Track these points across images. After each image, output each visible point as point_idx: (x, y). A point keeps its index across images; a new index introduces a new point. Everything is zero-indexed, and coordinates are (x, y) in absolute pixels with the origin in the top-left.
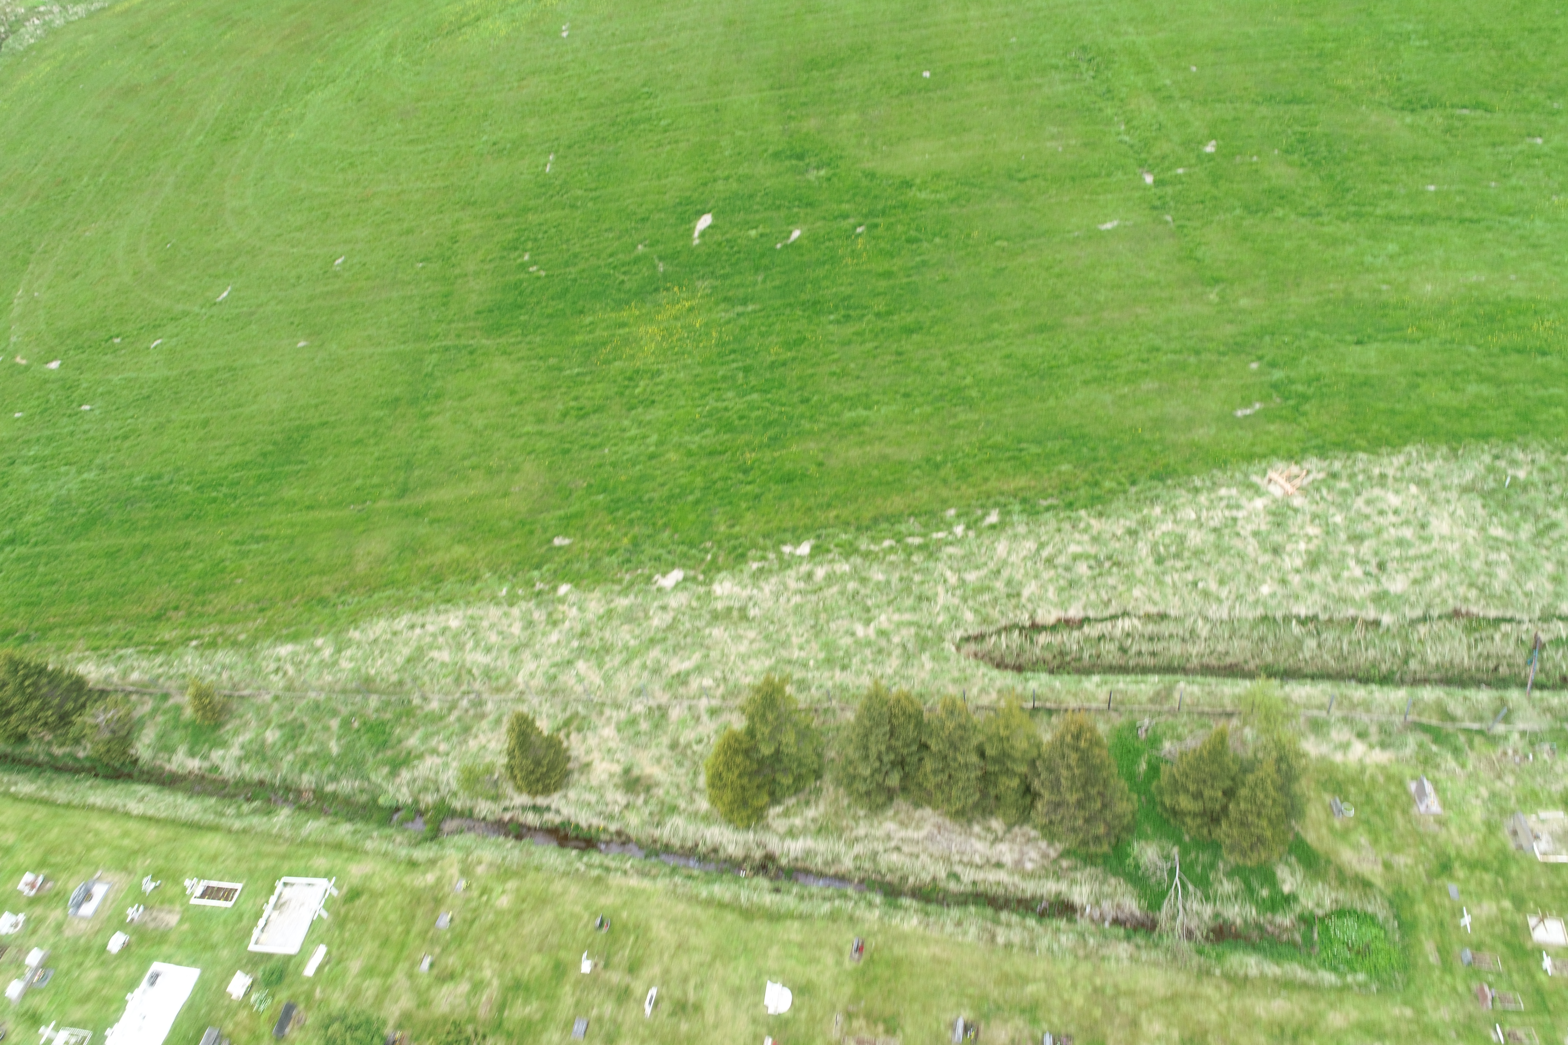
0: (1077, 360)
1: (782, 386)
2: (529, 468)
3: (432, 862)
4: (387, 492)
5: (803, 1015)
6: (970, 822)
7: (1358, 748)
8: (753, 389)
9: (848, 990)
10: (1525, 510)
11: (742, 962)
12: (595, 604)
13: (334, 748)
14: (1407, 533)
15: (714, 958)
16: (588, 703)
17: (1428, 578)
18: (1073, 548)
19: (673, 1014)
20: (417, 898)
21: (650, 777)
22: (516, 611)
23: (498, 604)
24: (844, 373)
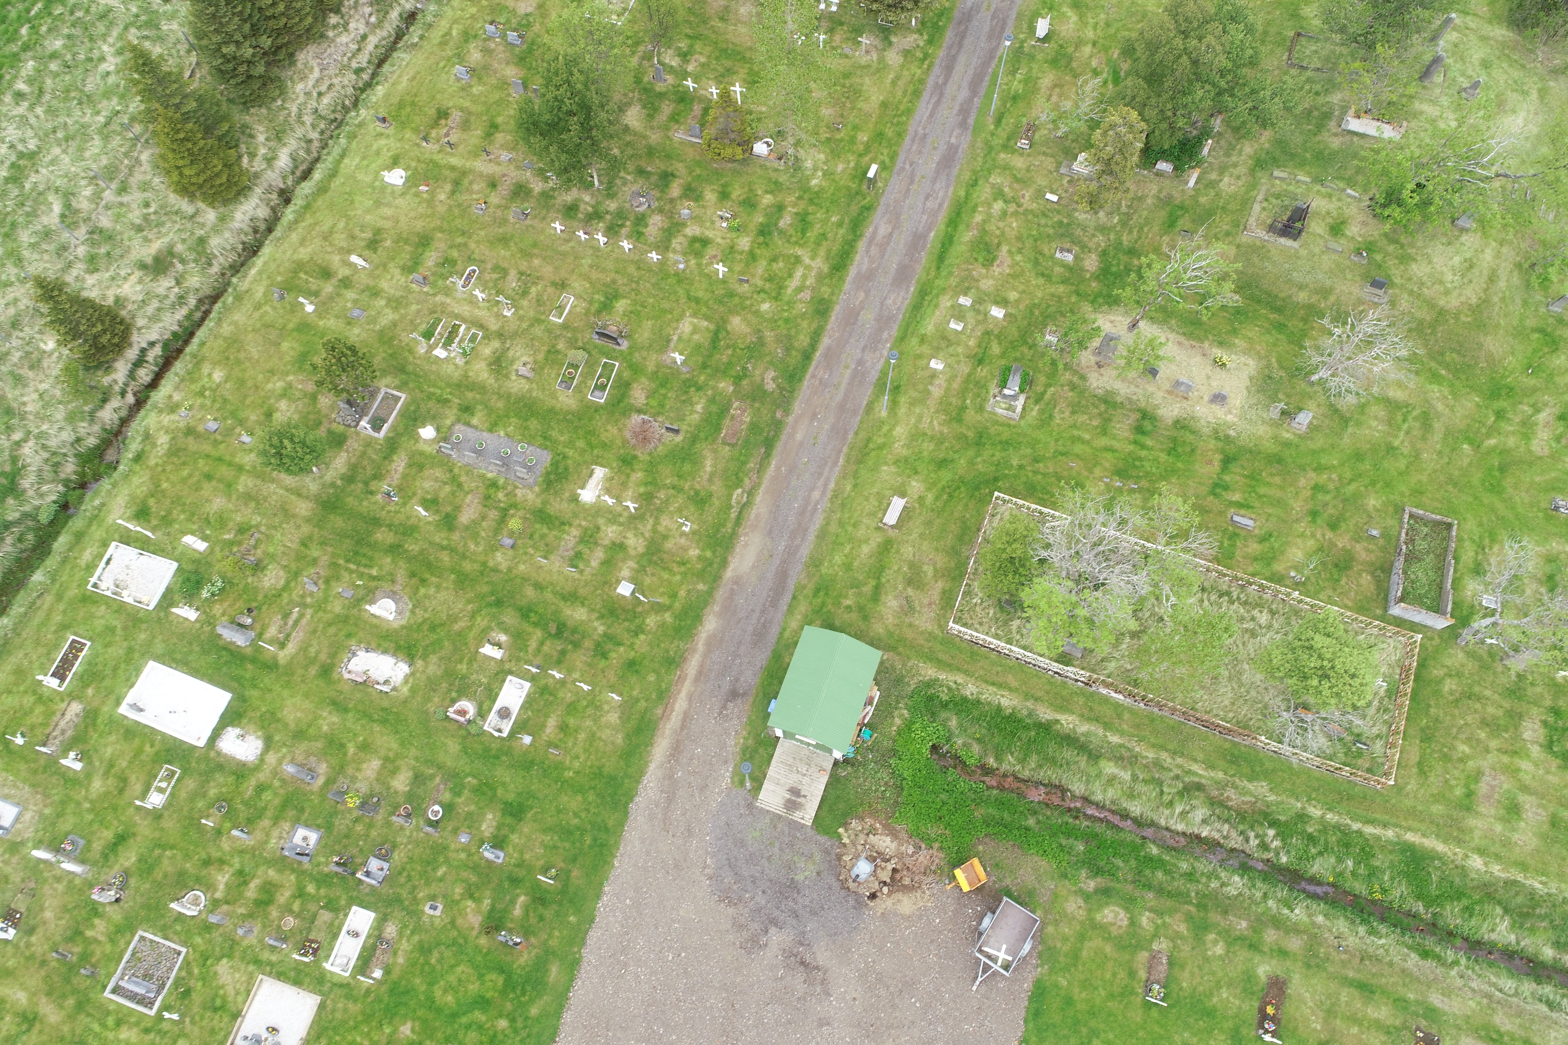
3: (146, 439)
5: (413, 164)
6: (323, 36)
9: (408, 134)
11: (358, 198)
15: (346, 216)
19: (375, 251)
20: (176, 452)
21: (160, 251)
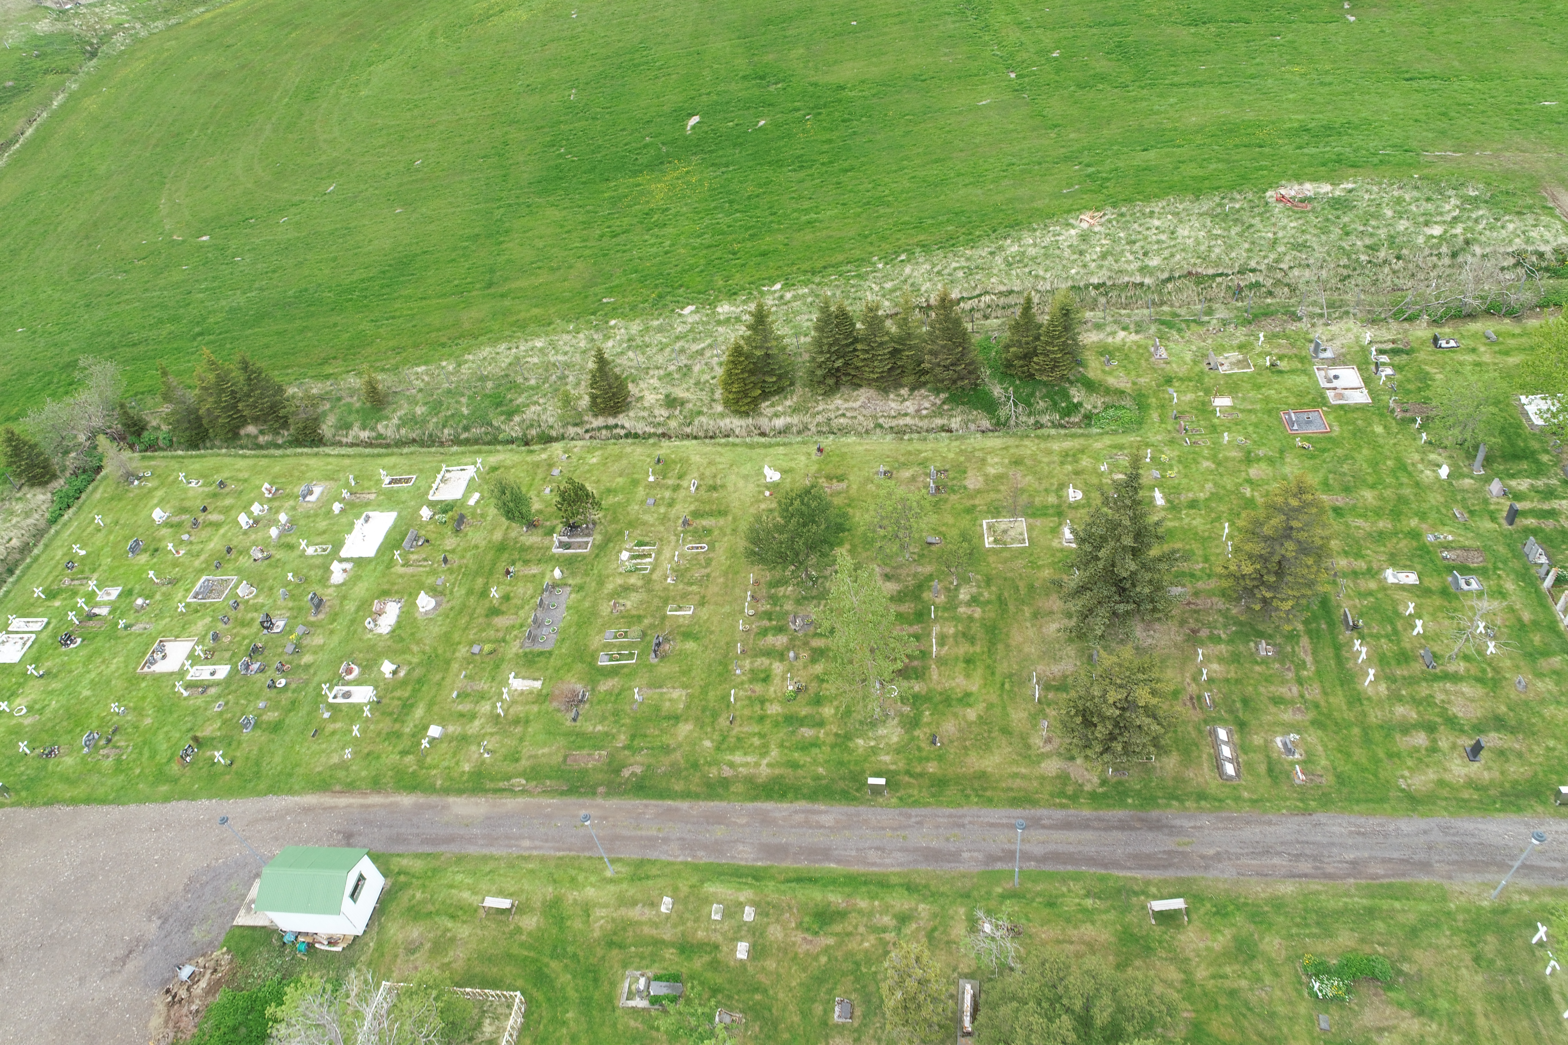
0: (959, 175)
1: (757, 207)
2: (580, 265)
3: (545, 449)
4: (478, 286)
5: (788, 481)
6: (887, 392)
7: (1122, 334)
8: (737, 211)
9: (814, 468)
10: (1236, 221)
11: (749, 465)
12: (635, 327)
13: (465, 411)
14: (1163, 237)
15: (732, 466)
16: (638, 368)
17: (1172, 255)
18: (954, 265)
19: (708, 490)
20: (537, 465)
21: (683, 398)
22: (581, 336)
23: (568, 332)
24: (801, 197)
